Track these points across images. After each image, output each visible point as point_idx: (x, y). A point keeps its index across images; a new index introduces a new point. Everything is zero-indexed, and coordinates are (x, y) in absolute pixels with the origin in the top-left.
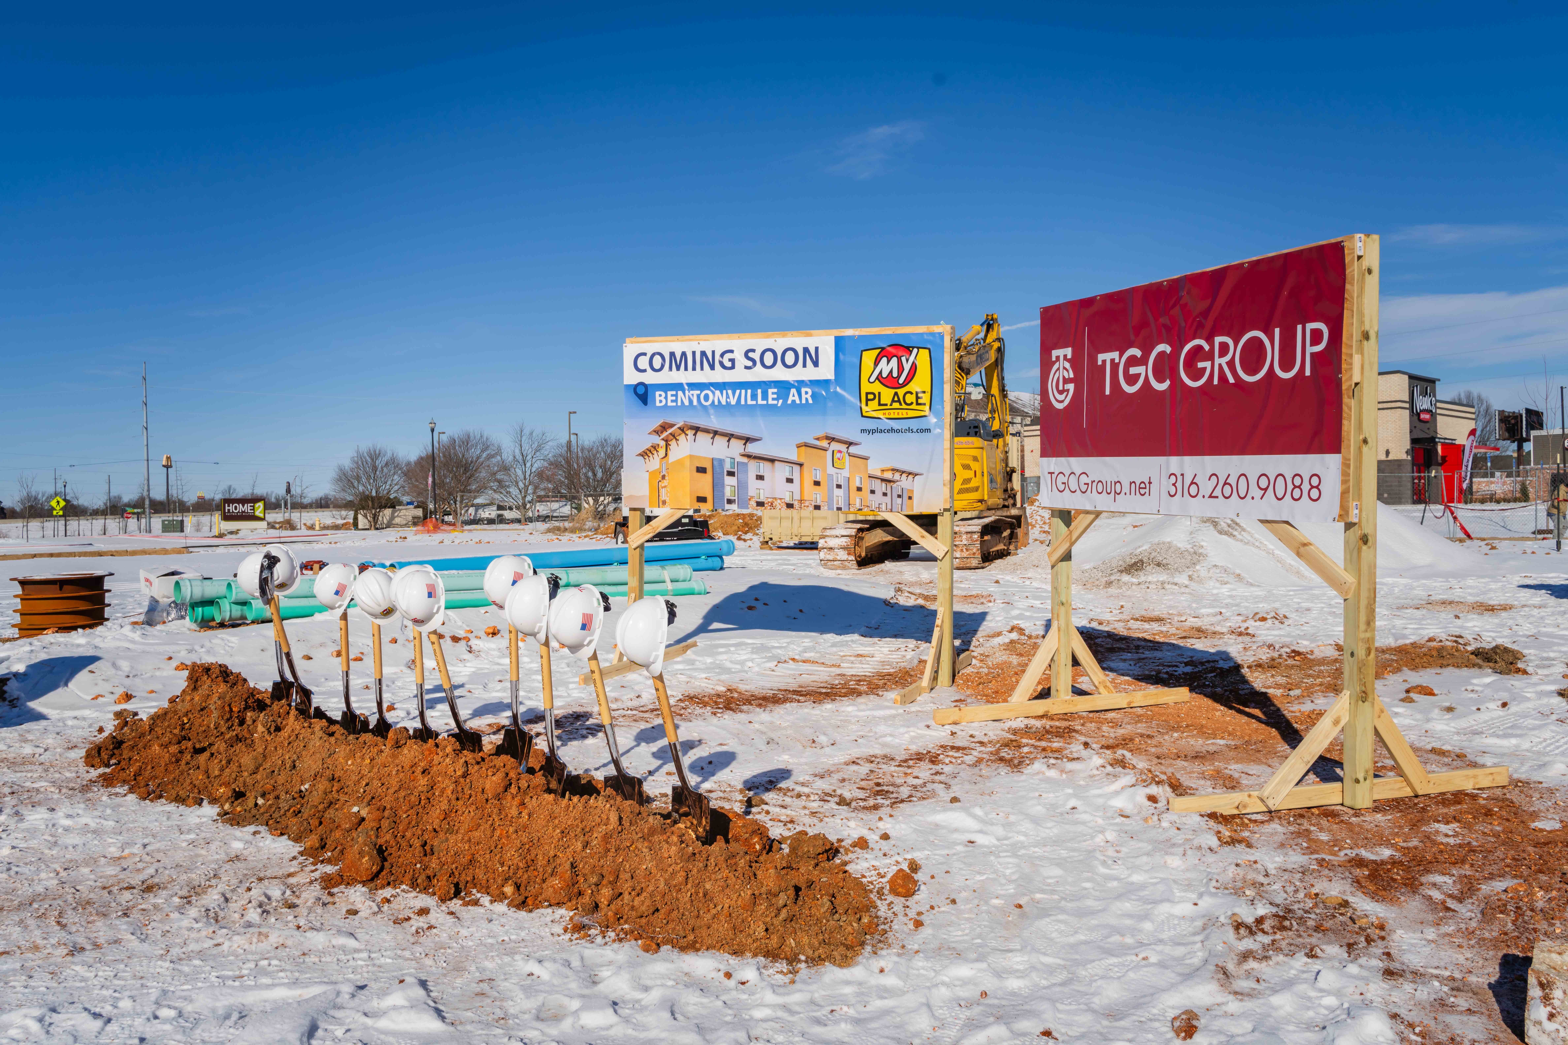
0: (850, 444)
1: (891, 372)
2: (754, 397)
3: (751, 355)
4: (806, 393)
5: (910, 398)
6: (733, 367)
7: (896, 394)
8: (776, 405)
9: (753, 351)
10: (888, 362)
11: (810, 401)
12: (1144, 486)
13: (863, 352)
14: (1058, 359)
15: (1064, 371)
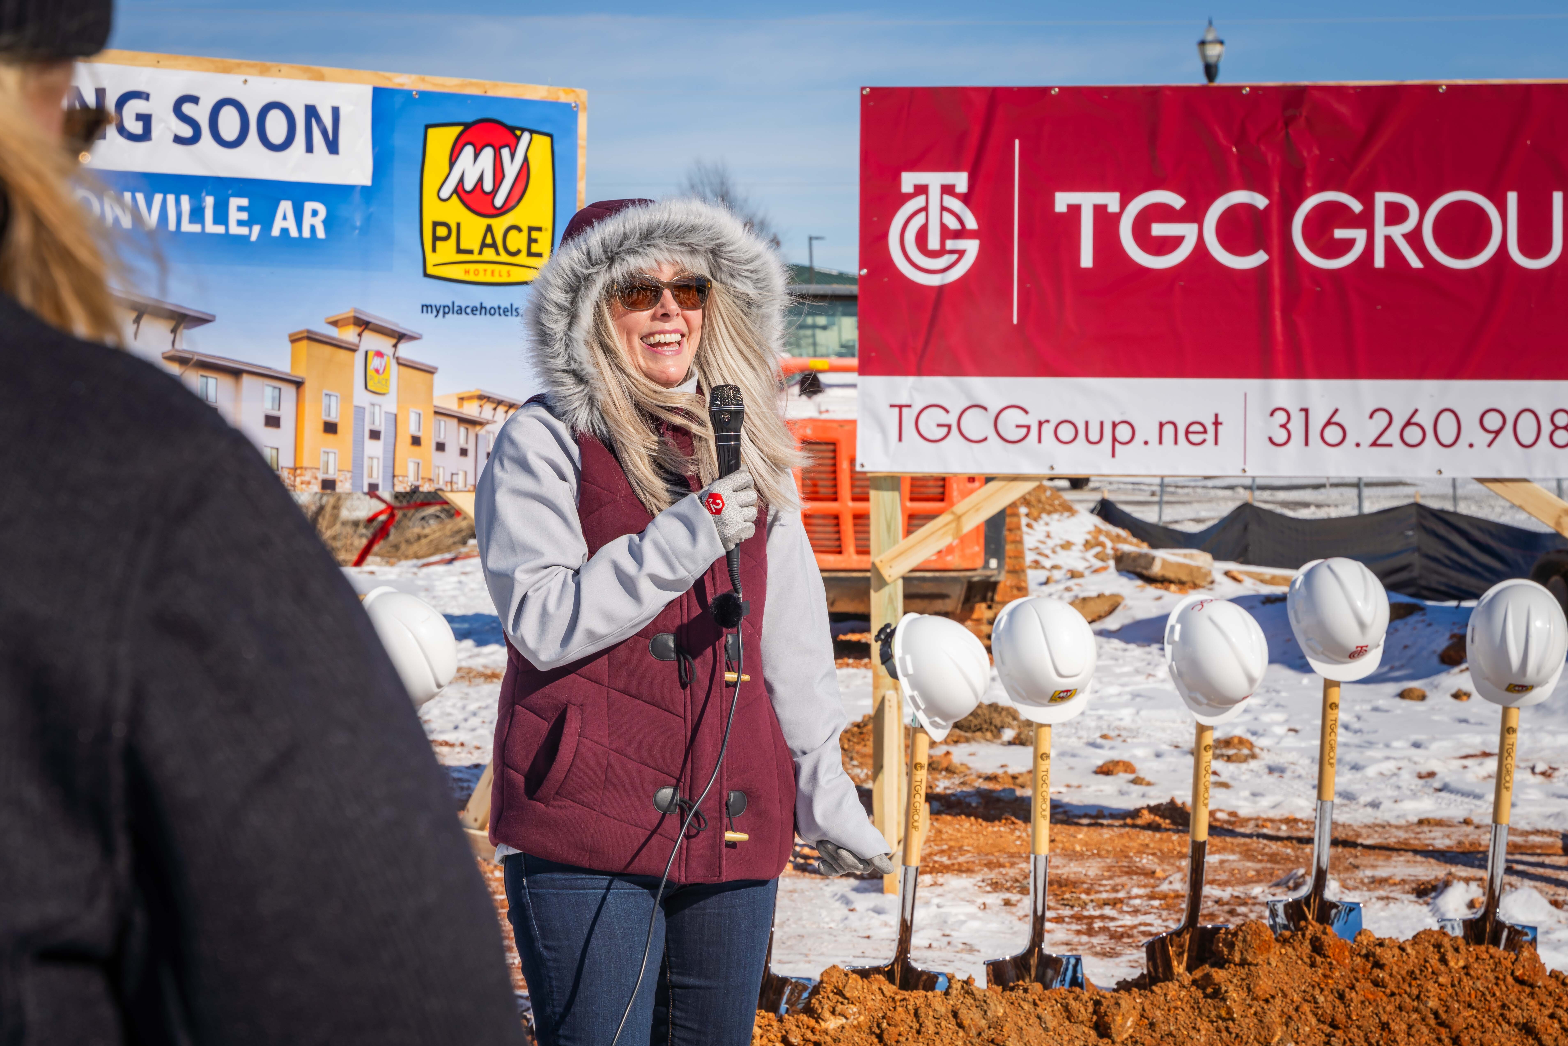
0: (400, 337)
1: (481, 178)
2: (197, 214)
3: (187, 109)
4: (315, 213)
5: (517, 241)
6: (146, 136)
7: (489, 229)
8: (245, 238)
9: (194, 100)
10: (476, 156)
11: (321, 234)
12: (1201, 429)
13: (431, 131)
14: (921, 190)
15: (945, 214)
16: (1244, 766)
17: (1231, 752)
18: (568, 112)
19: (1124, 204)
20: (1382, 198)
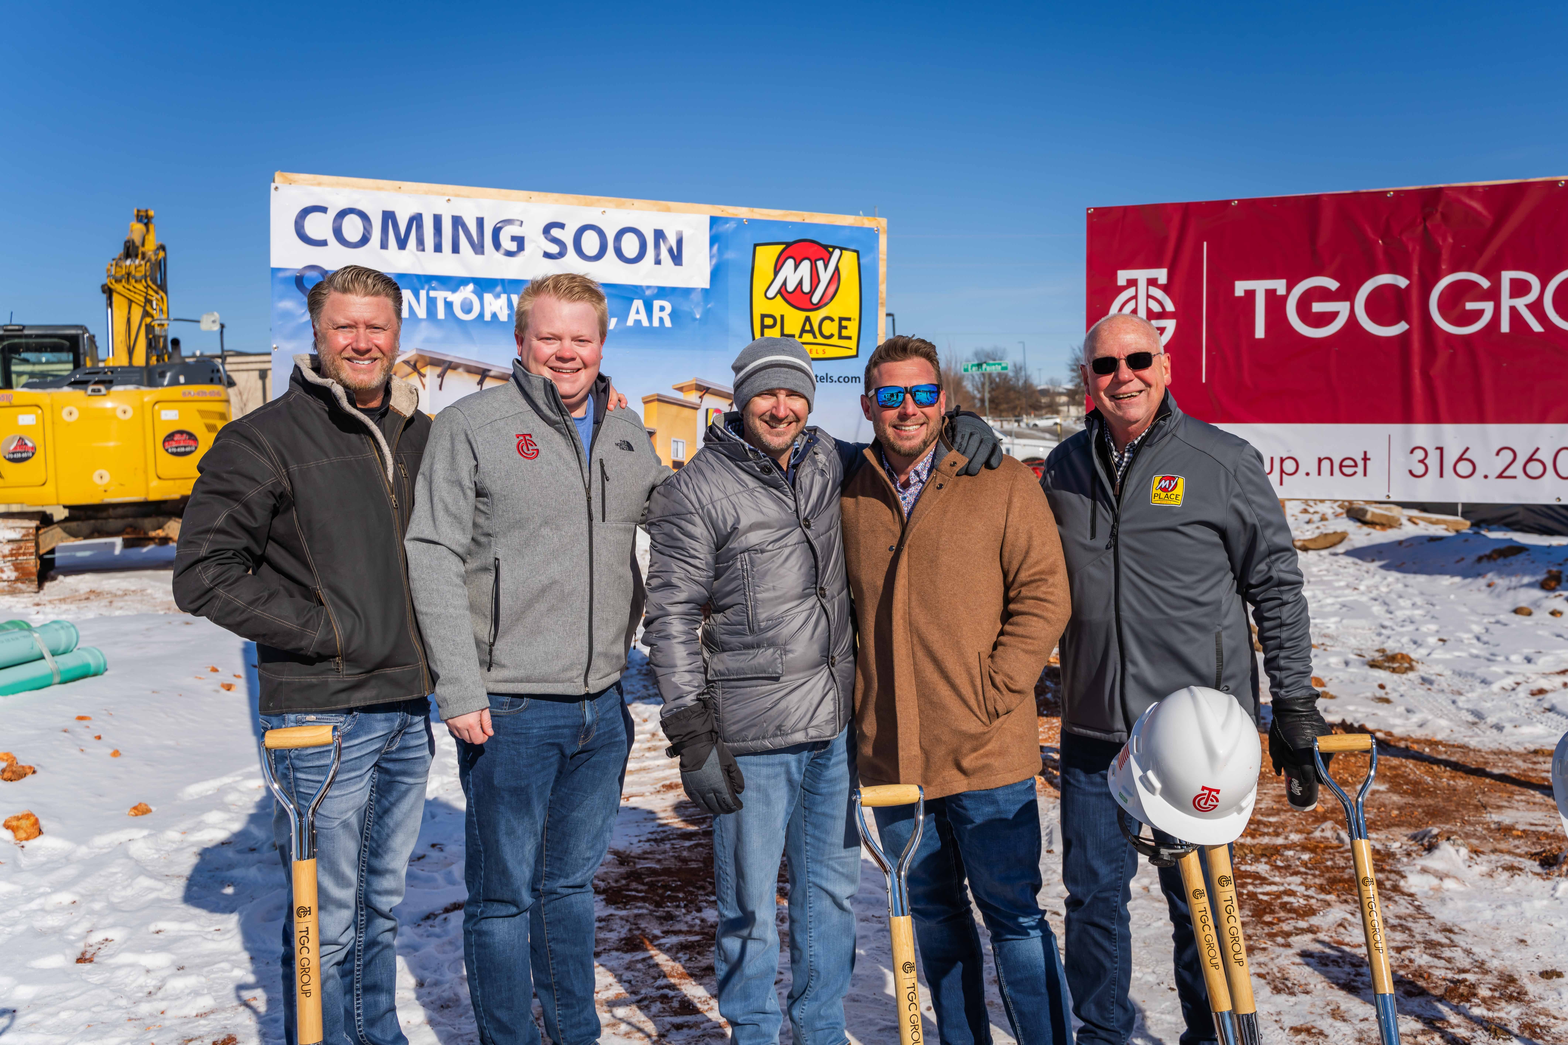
1: (800, 283)
3: (555, 232)
4: (662, 309)
5: (830, 328)
6: (520, 252)
7: (808, 319)
9: (562, 226)
10: (796, 267)
11: (668, 323)
12: (1352, 463)
13: (758, 248)
14: (1132, 283)
15: (1150, 301)
16: (1404, 676)
17: (1396, 665)
18: (872, 235)
19: (1289, 288)
20: (1507, 276)
